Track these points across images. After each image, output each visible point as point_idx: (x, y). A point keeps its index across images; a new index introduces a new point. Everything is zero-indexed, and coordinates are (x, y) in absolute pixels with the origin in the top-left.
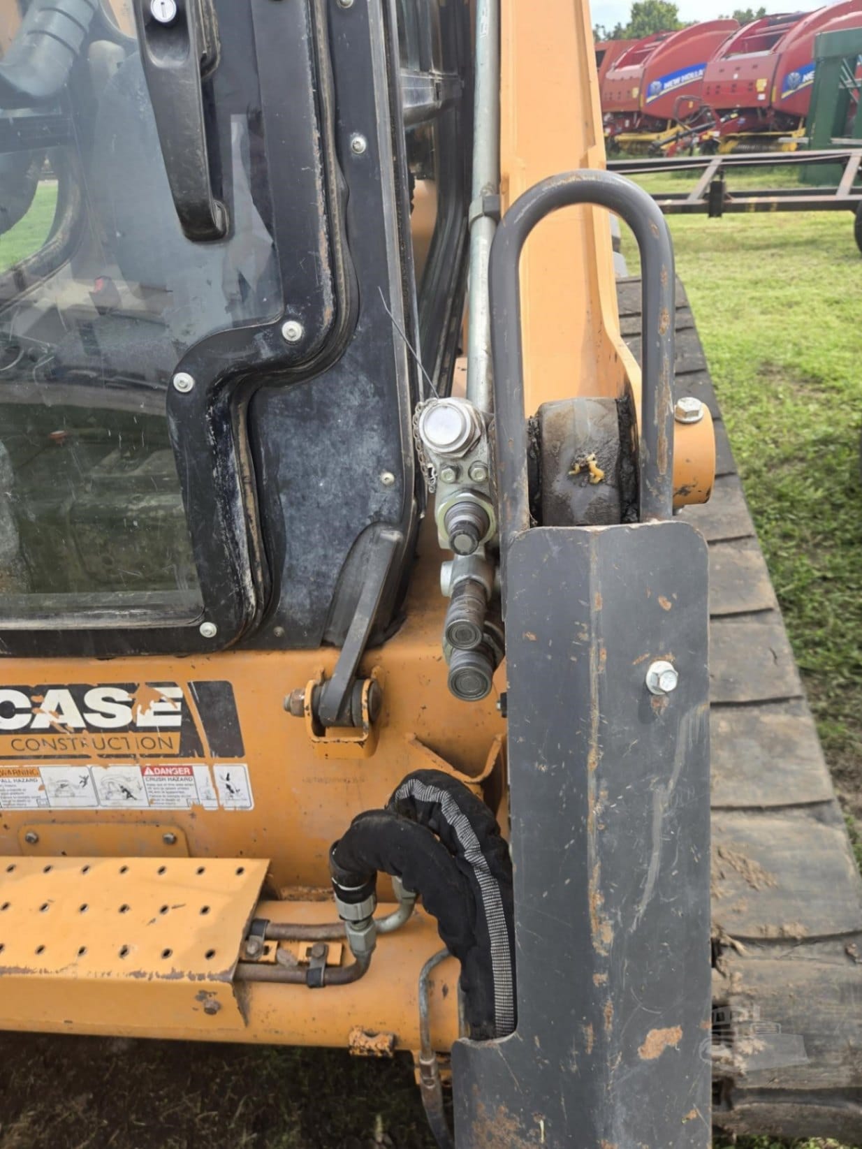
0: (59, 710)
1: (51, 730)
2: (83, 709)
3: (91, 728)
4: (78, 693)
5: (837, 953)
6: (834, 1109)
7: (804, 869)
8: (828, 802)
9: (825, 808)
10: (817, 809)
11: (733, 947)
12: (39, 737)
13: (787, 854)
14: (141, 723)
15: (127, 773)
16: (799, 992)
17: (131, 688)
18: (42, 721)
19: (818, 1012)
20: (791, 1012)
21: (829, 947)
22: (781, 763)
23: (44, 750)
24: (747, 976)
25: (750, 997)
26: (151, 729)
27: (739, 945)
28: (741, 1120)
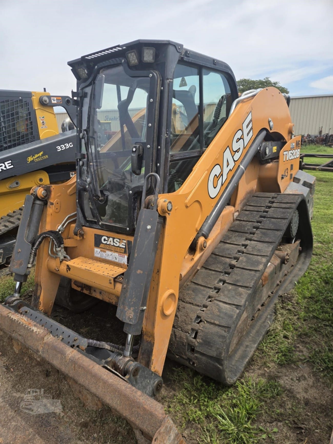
0: (111, 242)
1: (109, 245)
2: (114, 242)
3: (114, 246)
4: (114, 239)
5: (223, 330)
6: (213, 363)
7: (226, 314)
8: (241, 306)
9: (240, 307)
10: (238, 307)
11: (204, 322)
12: (107, 245)
13: (225, 311)
14: (120, 246)
15: (116, 254)
16: (212, 333)
17: (120, 239)
18: (108, 243)
19: (214, 338)
20: (209, 337)
21: (222, 328)
22: (236, 297)
23: (108, 248)
24: (203, 327)
25: (202, 331)
26: (121, 247)
27: (205, 322)
28: (196, 359)
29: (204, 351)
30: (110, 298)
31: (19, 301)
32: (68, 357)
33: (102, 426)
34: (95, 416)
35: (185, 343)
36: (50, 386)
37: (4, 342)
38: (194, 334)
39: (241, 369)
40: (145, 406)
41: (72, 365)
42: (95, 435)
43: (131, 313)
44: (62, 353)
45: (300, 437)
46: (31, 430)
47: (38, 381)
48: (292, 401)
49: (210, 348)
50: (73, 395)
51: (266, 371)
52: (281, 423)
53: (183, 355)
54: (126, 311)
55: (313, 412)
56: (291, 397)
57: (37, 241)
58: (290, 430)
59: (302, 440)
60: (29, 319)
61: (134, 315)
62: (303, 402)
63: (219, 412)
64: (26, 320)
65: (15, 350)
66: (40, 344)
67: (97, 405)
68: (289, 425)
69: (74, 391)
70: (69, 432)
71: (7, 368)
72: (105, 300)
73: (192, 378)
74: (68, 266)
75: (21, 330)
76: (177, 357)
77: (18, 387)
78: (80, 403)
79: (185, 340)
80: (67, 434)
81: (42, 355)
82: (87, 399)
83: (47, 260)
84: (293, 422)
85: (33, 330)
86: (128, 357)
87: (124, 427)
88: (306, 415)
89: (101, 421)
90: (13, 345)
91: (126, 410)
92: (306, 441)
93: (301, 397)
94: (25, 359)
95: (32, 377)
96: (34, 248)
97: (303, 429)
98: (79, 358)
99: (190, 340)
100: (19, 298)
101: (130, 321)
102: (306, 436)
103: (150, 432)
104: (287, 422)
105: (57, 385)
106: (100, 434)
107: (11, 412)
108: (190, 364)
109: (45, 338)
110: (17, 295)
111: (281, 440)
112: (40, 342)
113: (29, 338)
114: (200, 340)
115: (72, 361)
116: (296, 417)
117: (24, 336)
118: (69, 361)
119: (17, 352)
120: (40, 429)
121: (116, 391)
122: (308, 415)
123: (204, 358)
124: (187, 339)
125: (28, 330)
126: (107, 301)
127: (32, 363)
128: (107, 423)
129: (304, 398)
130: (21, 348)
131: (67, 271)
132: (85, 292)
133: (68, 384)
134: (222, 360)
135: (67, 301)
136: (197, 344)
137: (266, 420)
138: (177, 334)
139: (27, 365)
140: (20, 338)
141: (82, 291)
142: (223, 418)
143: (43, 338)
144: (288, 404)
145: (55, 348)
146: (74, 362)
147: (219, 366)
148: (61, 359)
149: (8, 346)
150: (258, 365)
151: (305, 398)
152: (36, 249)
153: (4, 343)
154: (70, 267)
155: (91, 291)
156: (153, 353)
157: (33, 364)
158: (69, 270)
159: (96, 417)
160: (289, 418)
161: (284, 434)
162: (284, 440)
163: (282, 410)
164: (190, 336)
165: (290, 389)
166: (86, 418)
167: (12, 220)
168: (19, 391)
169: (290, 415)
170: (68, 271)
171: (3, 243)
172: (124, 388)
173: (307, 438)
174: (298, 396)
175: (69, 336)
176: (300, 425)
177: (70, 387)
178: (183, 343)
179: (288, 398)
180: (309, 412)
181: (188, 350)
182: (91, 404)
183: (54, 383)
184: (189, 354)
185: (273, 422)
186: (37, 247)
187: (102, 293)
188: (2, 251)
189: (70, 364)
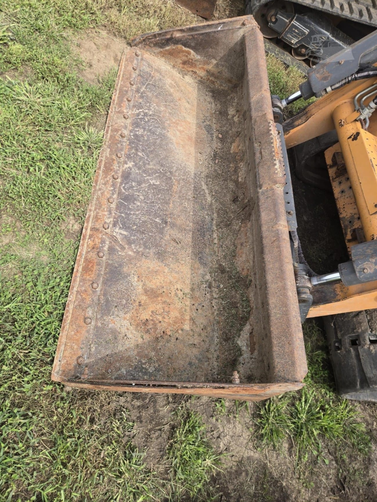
6: (357, 375)
28: (346, 351)
29: (363, 360)
30: (344, 208)
31: (280, 111)
32: (279, 226)
33: (232, 287)
34: (234, 274)
35: (358, 332)
36: (228, 210)
37: (231, 129)
38: (374, 339)
39: (360, 398)
40: (296, 352)
41: (274, 237)
42: (222, 286)
43: (370, 268)
44: (277, 217)
45: (336, 490)
46: (191, 224)
47: (225, 196)
48: (362, 467)
49: (372, 366)
50: (235, 239)
51: (373, 424)
52: (335, 465)
53: (341, 331)
54: (369, 261)
55: (365, 495)
56: (365, 464)
57: (368, 71)
58: (336, 477)
59: (334, 494)
60: (281, 148)
61: (370, 274)
62: (368, 479)
63: (308, 396)
64: (278, 146)
65: (232, 148)
66: (269, 184)
67: (243, 269)
68: (340, 475)
69: (239, 236)
70: (210, 259)
71: (215, 156)
72: (337, 202)
73: (318, 348)
74: (358, 134)
75: (266, 151)
76: (332, 325)
77: (210, 181)
78: (234, 251)
79: (360, 331)
80: (207, 259)
81: (260, 194)
82: (241, 257)
83: (344, 101)
84: (343, 476)
85: (275, 165)
86: (312, 284)
87: (244, 311)
88: (358, 488)
89: (235, 283)
90: (234, 142)
91: (277, 329)
92: (335, 498)
93: (371, 475)
94: (231, 165)
95: (224, 187)
96: (356, 76)
97: (344, 490)
98: (284, 239)
99: (365, 337)
100: (282, 108)
101: (360, 272)
102: (340, 496)
103: (277, 369)
104: (341, 471)
105: (233, 217)
106: (225, 290)
107: (191, 194)
108: (335, 344)
109: (277, 185)
110: (284, 103)
111: (322, 471)
112: (270, 182)
113: (265, 167)
114: (374, 351)
115: (278, 234)
116: (350, 478)
117: (264, 159)
118: (275, 231)
119: (231, 152)
120: (196, 231)
121: (286, 307)
122: (359, 490)
123: (355, 361)
124: (364, 332)
125: (272, 159)
126: (338, 206)
127: (233, 175)
128: (236, 291)
129: (372, 479)
130: (237, 153)
131: (350, 137)
132: (332, 172)
133: (240, 227)
134: (369, 387)
135: (304, 157)
136: (366, 347)
137: (329, 447)
138: (361, 317)
139: (229, 171)
140: (258, 155)
141: (328, 167)
142: (306, 402)
143: (275, 182)
144: (356, 464)
145: (275, 204)
146: (278, 236)
147: (358, 383)
148: (271, 219)
149: (231, 137)
150: (373, 412)
151: (373, 481)
152: (356, 79)
153: (230, 132)
154: (358, 137)
155: (337, 179)
156: (327, 305)
157: (233, 177)
158: (353, 140)
159: (234, 276)
160: (345, 471)
161: (328, 473)
162: (324, 474)
163: (347, 461)
164: (370, 335)
165: (372, 460)
166: (227, 266)
167: (354, 7)
168: (207, 185)
169: (349, 471)
170: (351, 139)
171: (318, 25)
172: (294, 313)
173: (338, 498)
174: (371, 472)
175: (289, 203)
176: (345, 486)
177: (239, 231)
178: (356, 329)
179: (362, 462)
180: (362, 490)
181: (350, 337)
182: (239, 263)
183: (232, 213)
184: (347, 341)
185: (332, 455)
186: (359, 77)
187: (344, 194)
188: (307, 33)
189: (273, 234)
